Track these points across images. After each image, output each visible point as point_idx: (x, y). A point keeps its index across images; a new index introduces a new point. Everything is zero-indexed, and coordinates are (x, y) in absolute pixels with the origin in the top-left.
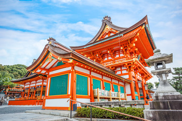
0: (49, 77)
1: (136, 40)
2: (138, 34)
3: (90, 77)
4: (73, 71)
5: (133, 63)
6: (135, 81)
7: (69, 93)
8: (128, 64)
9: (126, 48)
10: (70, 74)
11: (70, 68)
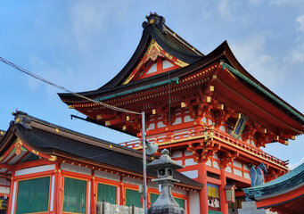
0: (14, 180)
1: (212, 89)
2: (215, 77)
3: (92, 180)
4: (57, 172)
5: (205, 143)
6: (219, 186)
7: (52, 209)
8: (195, 145)
9: (194, 104)
10: (54, 177)
11: (53, 167)
